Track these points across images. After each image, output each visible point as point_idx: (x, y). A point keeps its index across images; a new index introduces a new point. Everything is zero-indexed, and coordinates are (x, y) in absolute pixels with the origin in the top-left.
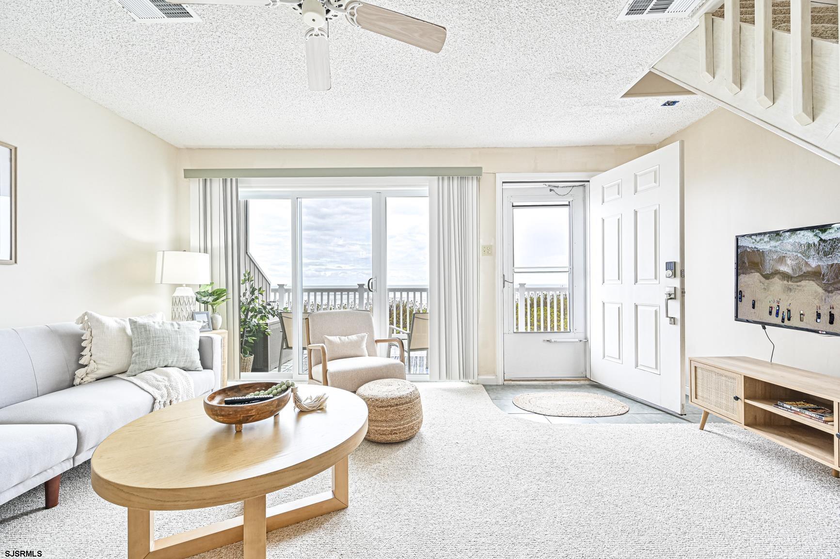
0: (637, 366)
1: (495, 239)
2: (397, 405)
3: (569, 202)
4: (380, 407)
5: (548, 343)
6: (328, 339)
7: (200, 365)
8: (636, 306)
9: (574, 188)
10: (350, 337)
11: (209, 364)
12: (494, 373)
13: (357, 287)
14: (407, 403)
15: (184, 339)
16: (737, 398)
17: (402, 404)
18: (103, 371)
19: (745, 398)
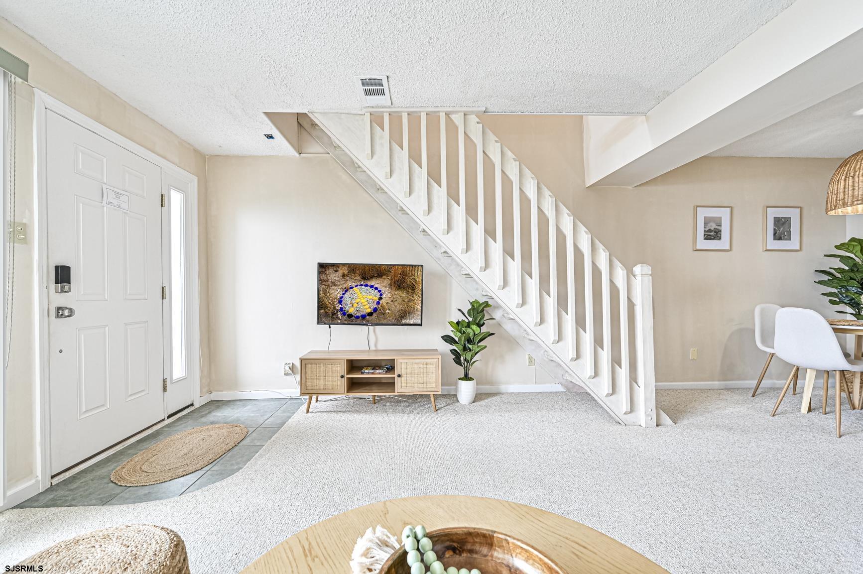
16: (343, 377)
19: (347, 375)
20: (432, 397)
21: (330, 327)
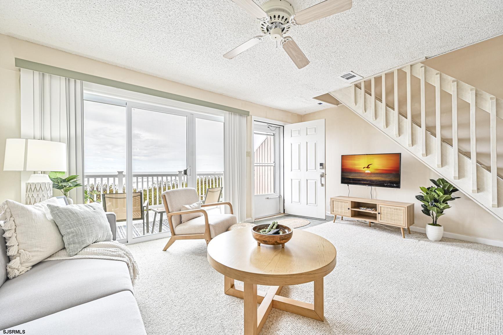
0: (308, 204)
1: (251, 148)
3: (274, 134)
5: (267, 199)
7: (112, 238)
8: (307, 180)
9: (277, 128)
16: (349, 209)
19: (351, 208)
20: (402, 230)
21: (348, 186)
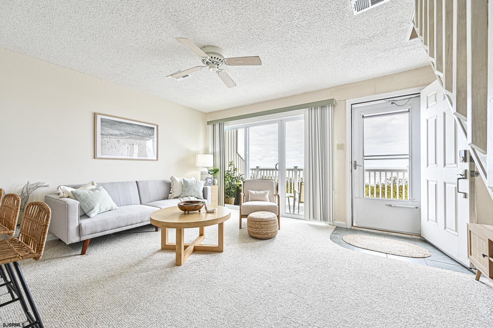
0: (445, 228)
1: (346, 139)
2: (260, 222)
3: (409, 109)
4: (253, 221)
5: (389, 208)
6: (250, 192)
7: (203, 197)
8: (445, 184)
9: (411, 99)
10: (260, 192)
11: (206, 197)
12: (345, 220)
13: (294, 168)
14: (265, 222)
15: (197, 187)
16: (484, 256)
17: (262, 222)
18: (175, 196)
19: (489, 256)
